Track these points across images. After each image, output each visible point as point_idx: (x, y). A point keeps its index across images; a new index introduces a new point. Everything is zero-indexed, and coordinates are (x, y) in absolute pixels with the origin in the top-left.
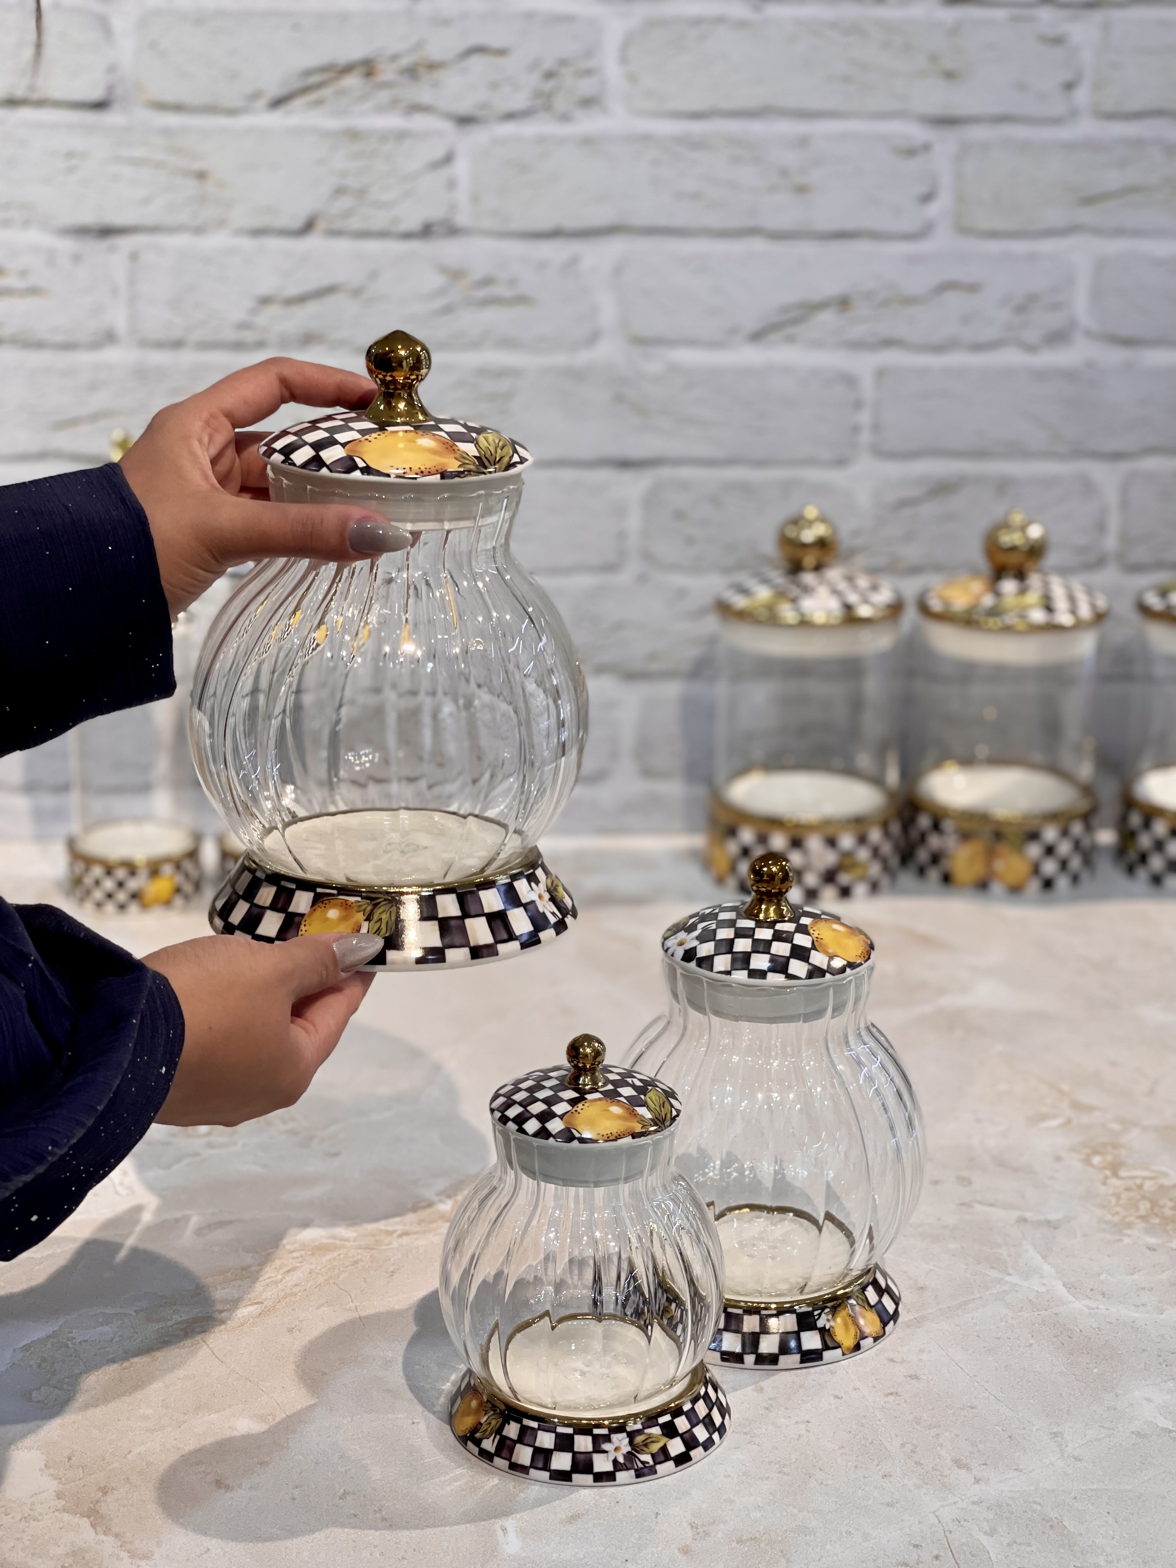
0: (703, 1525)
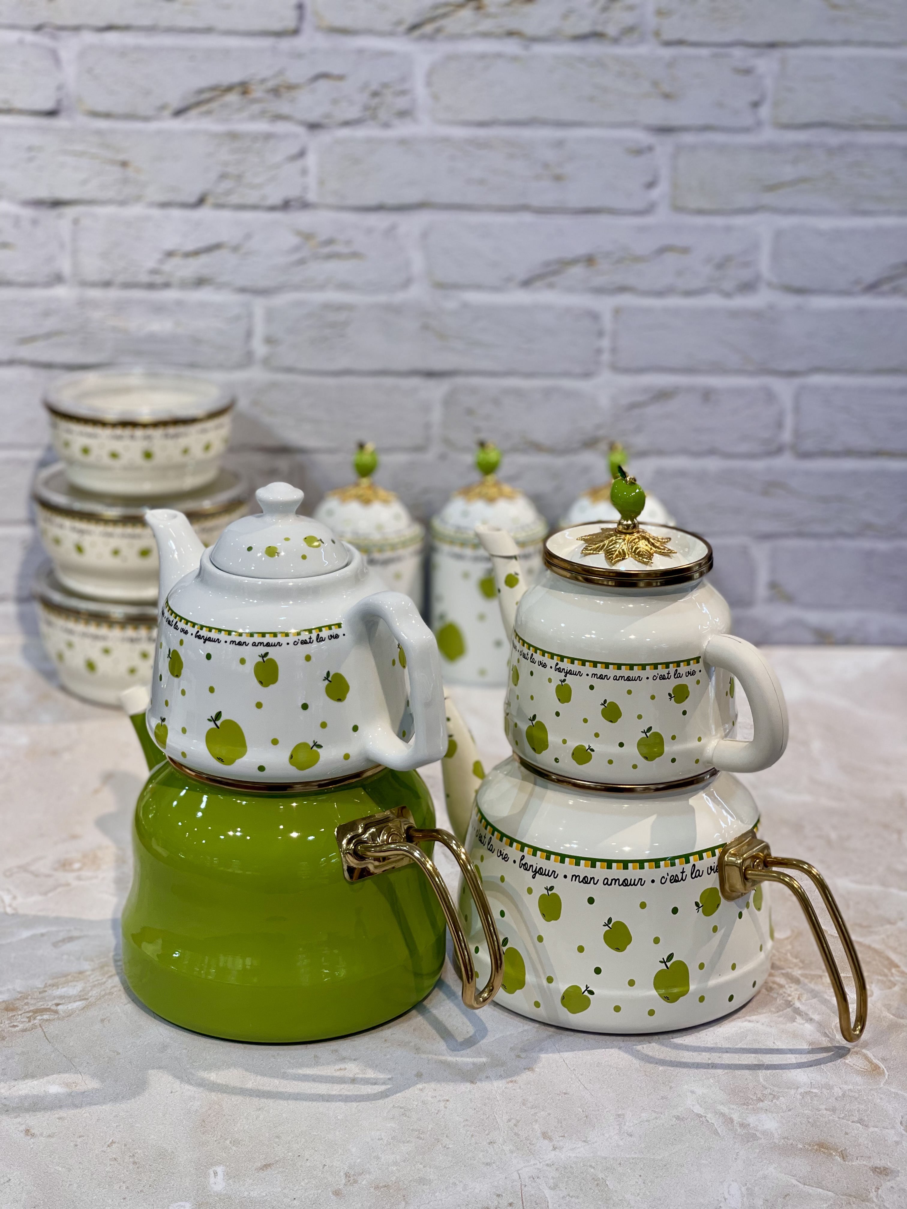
0: (354, 1175)
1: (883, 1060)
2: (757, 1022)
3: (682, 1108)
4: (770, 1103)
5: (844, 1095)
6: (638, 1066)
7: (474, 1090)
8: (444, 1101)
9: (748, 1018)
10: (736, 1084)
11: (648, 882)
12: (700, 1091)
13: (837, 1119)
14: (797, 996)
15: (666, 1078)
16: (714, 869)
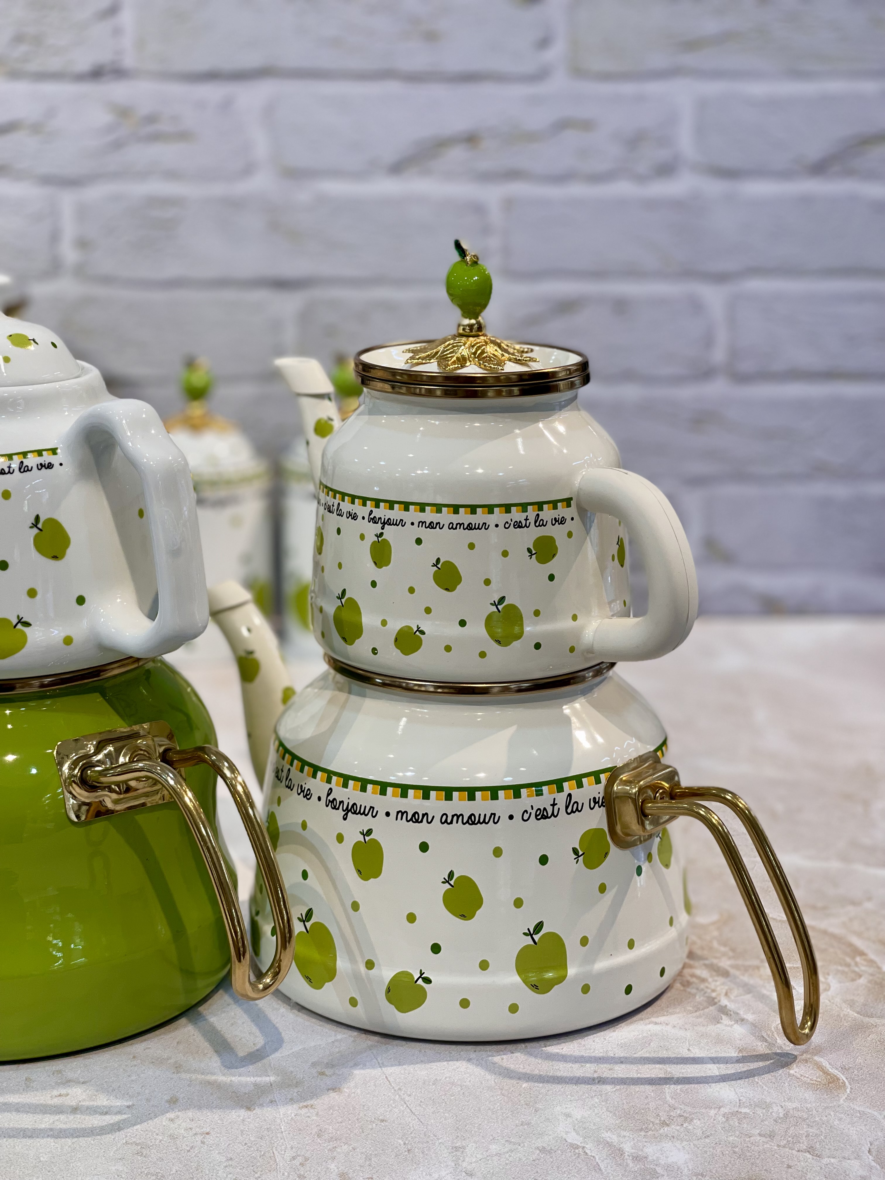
1: (844, 1069)
2: (667, 1024)
3: (550, 1137)
4: (678, 1128)
5: (786, 1115)
6: (493, 1082)
7: (249, 1118)
8: (202, 1134)
9: (653, 1019)
10: (631, 1104)
11: (505, 818)
12: (578, 1114)
13: (776, 1148)
14: (724, 991)
15: (531, 1097)
16: (598, 802)
